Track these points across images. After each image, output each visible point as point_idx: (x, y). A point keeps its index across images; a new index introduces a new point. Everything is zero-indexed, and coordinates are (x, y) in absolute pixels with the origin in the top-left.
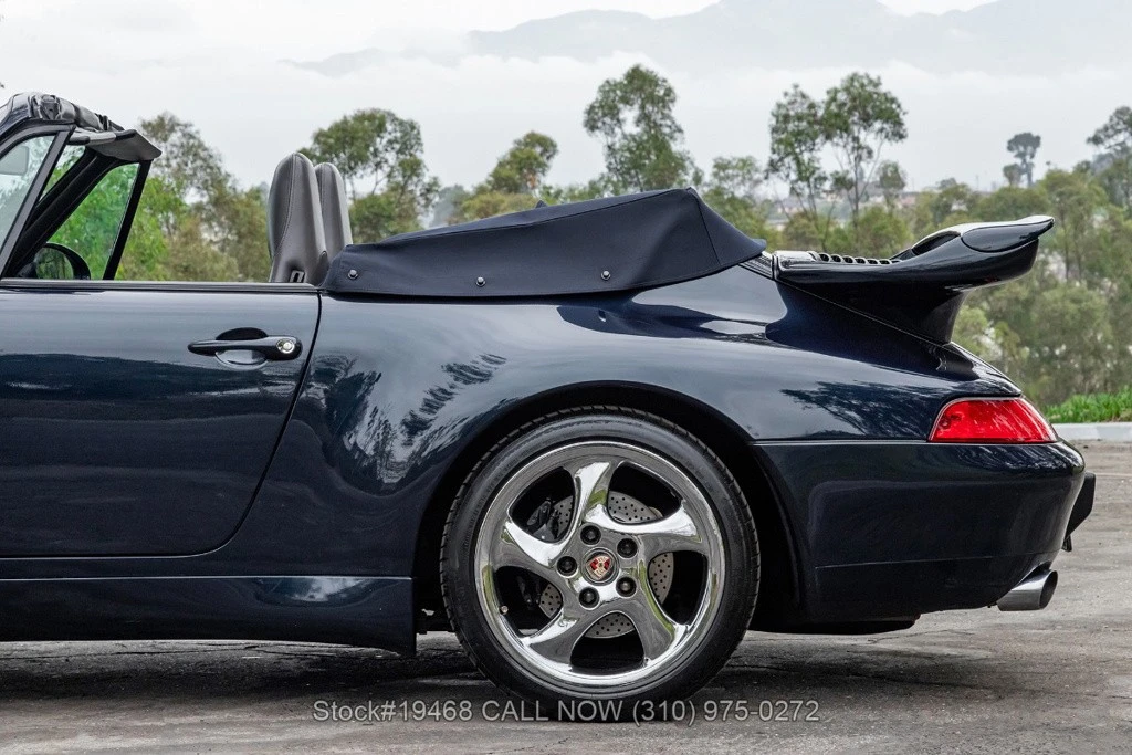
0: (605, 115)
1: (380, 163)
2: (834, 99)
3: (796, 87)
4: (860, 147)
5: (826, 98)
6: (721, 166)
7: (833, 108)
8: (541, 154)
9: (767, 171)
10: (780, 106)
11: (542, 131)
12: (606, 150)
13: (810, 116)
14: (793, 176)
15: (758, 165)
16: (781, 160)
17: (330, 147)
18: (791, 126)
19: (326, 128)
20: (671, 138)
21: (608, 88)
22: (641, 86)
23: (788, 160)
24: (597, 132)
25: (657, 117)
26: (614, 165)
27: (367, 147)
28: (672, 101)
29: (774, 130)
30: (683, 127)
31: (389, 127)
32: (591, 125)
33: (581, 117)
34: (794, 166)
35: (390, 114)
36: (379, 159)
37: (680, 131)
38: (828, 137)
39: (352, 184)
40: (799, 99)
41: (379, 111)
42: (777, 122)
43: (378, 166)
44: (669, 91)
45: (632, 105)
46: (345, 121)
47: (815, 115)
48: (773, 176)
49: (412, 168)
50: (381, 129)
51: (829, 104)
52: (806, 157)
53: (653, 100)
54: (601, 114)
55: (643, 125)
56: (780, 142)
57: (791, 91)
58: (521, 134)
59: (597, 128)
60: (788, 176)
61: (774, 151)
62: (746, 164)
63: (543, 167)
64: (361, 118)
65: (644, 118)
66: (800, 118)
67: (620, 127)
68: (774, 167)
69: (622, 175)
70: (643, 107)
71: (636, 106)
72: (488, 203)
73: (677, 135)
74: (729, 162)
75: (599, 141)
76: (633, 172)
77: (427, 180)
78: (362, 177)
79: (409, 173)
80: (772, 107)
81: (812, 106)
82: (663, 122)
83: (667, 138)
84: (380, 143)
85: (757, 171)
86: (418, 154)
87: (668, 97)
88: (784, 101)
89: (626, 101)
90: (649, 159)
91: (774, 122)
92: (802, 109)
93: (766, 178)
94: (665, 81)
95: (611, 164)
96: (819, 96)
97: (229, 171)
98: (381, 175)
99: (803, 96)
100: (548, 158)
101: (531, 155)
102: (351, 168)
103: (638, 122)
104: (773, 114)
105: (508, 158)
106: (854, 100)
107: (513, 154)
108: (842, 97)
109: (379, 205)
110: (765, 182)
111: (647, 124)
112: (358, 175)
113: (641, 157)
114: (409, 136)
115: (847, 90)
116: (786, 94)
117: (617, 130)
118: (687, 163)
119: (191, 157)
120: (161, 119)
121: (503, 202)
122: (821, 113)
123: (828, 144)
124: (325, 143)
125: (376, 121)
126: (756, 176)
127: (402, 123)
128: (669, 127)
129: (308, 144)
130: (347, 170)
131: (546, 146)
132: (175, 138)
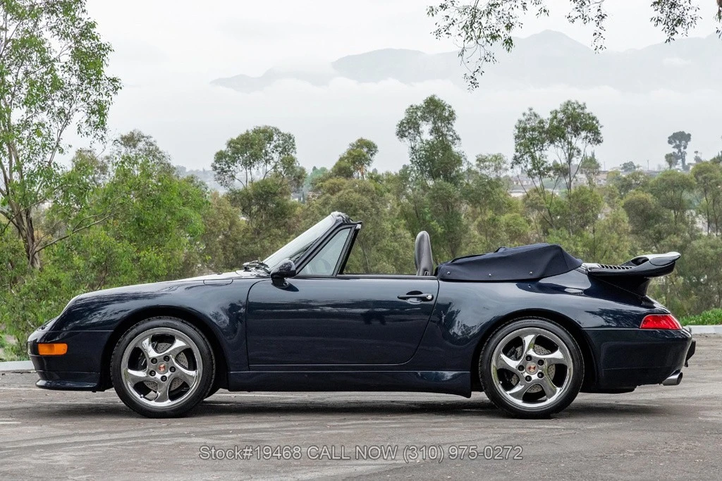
0: (410, 128)
1: (269, 160)
2: (555, 117)
3: (531, 109)
4: (572, 148)
5: (550, 116)
6: (481, 160)
7: (555, 123)
8: (367, 152)
9: (512, 163)
10: (520, 122)
11: (368, 137)
12: (410, 149)
13: (540, 128)
14: (530, 167)
15: (505, 159)
16: (522, 156)
17: (238, 149)
18: (528, 135)
19: (235, 138)
20: (453, 143)
21: (412, 110)
22: (435, 110)
23: (527, 157)
24: (405, 139)
25: (444, 130)
26: (416, 160)
27: (261, 150)
28: (454, 120)
29: (517, 137)
30: (461, 137)
31: (275, 138)
32: (401, 134)
33: (395, 129)
34: (530, 160)
35: (276, 130)
36: (268, 157)
37: (459, 139)
38: (552, 142)
39: (251, 173)
40: (533, 118)
41: (269, 127)
42: (519, 132)
43: (267, 161)
44: (452, 114)
45: (428, 122)
46: (247, 133)
47: (543, 127)
48: (516, 167)
49: (289, 163)
50: (270, 138)
51: (552, 120)
52: (538, 154)
53: (441, 118)
54: (408, 127)
55: (435, 134)
56: (521, 144)
57: (528, 112)
58: (354, 140)
59: (405, 136)
60: (526, 166)
61: (517, 151)
62: (498, 159)
63: (369, 161)
64: (257, 131)
65: (436, 130)
66: (533, 129)
67: (419, 135)
68: (517, 161)
69: (420, 166)
70: (435, 123)
71: (431, 122)
72: (335, 184)
73: (456, 141)
74: (487, 157)
75: (406, 144)
77: (298, 169)
78: (257, 168)
79: (286, 166)
80: (516, 123)
81: (541, 122)
82: (448, 133)
83: (450, 143)
84: (269, 147)
85: (504, 163)
86: (293, 154)
87: (451, 117)
88: (523, 119)
89: (424, 118)
90: (438, 155)
91: (516, 131)
92: (534, 123)
93: (512, 168)
94: (450, 107)
95: (413, 159)
96: (546, 116)
97: (175, 166)
98: (269, 167)
99: (536, 115)
100: (372, 155)
101: (361, 153)
102: (251, 163)
103: (431, 133)
104: (515, 127)
105: (346, 155)
106: (568, 118)
107: (349, 153)
108: (560, 116)
109: (269, 186)
110: (511, 170)
111: (438, 134)
112: (255, 167)
113: (433, 155)
114: (288, 143)
115: (564, 112)
116: (524, 114)
117: (417, 138)
118: (463, 160)
120: (132, 134)
121: (344, 184)
122: (547, 126)
123: (552, 146)
124: (234, 147)
125: (267, 134)
126: (504, 166)
127: (283, 135)
128: (451, 136)
129: (224, 148)
130: (248, 164)
131: (371, 147)
132: (141, 145)
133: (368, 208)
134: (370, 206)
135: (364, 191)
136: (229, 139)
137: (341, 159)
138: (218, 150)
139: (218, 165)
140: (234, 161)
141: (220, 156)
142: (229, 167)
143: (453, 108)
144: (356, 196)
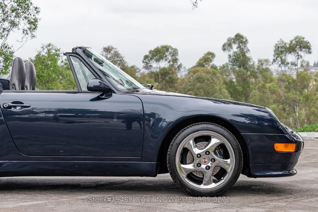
1: (167, 59)
2: (292, 43)
3: (281, 39)
4: (298, 55)
5: (289, 42)
6: (260, 61)
7: (291, 45)
8: (211, 57)
9: (273, 62)
10: (276, 44)
11: (211, 51)
12: (228, 56)
14: (280, 63)
16: (276, 59)
17: (153, 54)
18: (280, 50)
19: (153, 49)
20: (247, 52)
21: (229, 40)
22: (239, 39)
23: (279, 59)
24: (226, 51)
25: (242, 47)
26: (231, 60)
27: (164, 55)
28: (247, 43)
29: (275, 51)
30: (250, 50)
31: (170, 50)
32: (224, 49)
34: (280, 60)
35: (170, 46)
36: (166, 58)
37: (249, 51)
38: (290, 53)
39: (159, 64)
40: (282, 43)
41: (168, 46)
42: (276, 48)
43: (166, 60)
44: (246, 40)
45: (236, 44)
46: (158, 48)
47: (286, 47)
48: (274, 63)
49: (175, 60)
50: (167, 50)
52: (283, 58)
53: (242, 42)
54: (227, 46)
55: (239, 49)
56: (276, 54)
57: (279, 40)
58: (206, 52)
59: (226, 50)
60: (278, 63)
61: (274, 56)
62: (267, 61)
63: (211, 61)
64: (163, 47)
65: (239, 47)
66: (282, 47)
67: (232, 49)
68: (274, 61)
69: (232, 63)
70: (239, 44)
71: (237, 44)
72: (196, 70)
73: (248, 51)
74: (262, 60)
75: (226, 53)
76: (236, 62)
77: (179, 63)
78: (162, 62)
79: (174, 62)
81: (285, 44)
82: (244, 48)
83: (246, 52)
84: (167, 54)
85: (270, 62)
86: (177, 57)
87: (245, 42)
88: (278, 43)
89: (234, 42)
90: (240, 58)
91: (275, 49)
92: (282, 45)
93: (272, 64)
94: (246, 38)
95: (230, 60)
96: (287, 42)
97: (126, 61)
98: (167, 62)
100: (213, 58)
101: (208, 57)
102: (159, 60)
103: (237, 48)
104: (274, 46)
106: (297, 43)
107: (203, 57)
108: (294, 42)
109: (166, 70)
110: (272, 65)
111: (240, 49)
112: (161, 62)
113: (238, 58)
114: (175, 53)
115: (295, 40)
117: (231, 50)
118: (251, 60)
119: (116, 57)
120: (109, 47)
121: (200, 70)
122: (288, 46)
123: (290, 54)
124: (152, 53)
125: (166, 48)
126: (270, 64)
127: (173, 49)
128: (246, 49)
129: (148, 53)
130: (158, 60)
131: (213, 55)
132: (112, 52)
133: (209, 80)
134: (210, 79)
135: (208, 72)
136: (150, 50)
137: (200, 60)
138: (145, 55)
139: (145, 61)
140: (151, 59)
141: (146, 57)
142: (149, 62)
143: (247, 38)
144: (204, 74)
